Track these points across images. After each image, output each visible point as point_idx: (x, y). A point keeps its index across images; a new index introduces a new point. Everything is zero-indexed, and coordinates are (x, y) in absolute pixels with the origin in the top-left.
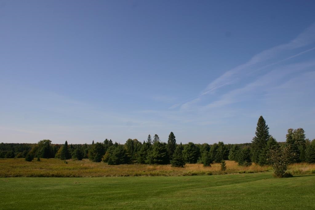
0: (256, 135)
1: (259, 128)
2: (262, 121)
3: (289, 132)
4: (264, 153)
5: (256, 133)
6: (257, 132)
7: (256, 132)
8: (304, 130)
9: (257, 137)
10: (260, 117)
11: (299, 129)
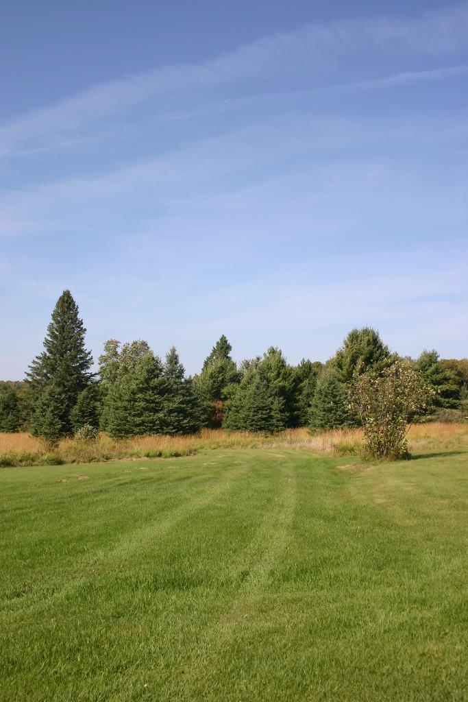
0: (45, 350)
1: (55, 326)
2: (67, 305)
3: (107, 349)
4: (129, 401)
5: (47, 343)
6: (49, 338)
7: (46, 340)
8: (149, 345)
9: (48, 354)
10: (61, 294)
11: (135, 343)
